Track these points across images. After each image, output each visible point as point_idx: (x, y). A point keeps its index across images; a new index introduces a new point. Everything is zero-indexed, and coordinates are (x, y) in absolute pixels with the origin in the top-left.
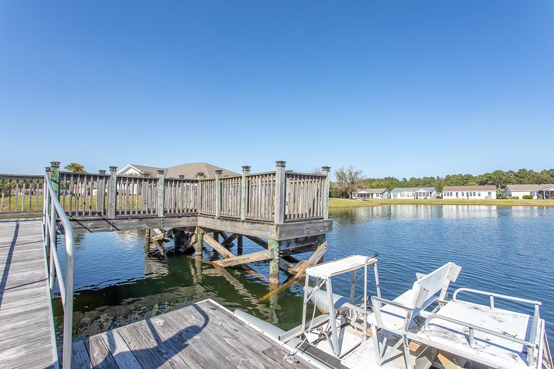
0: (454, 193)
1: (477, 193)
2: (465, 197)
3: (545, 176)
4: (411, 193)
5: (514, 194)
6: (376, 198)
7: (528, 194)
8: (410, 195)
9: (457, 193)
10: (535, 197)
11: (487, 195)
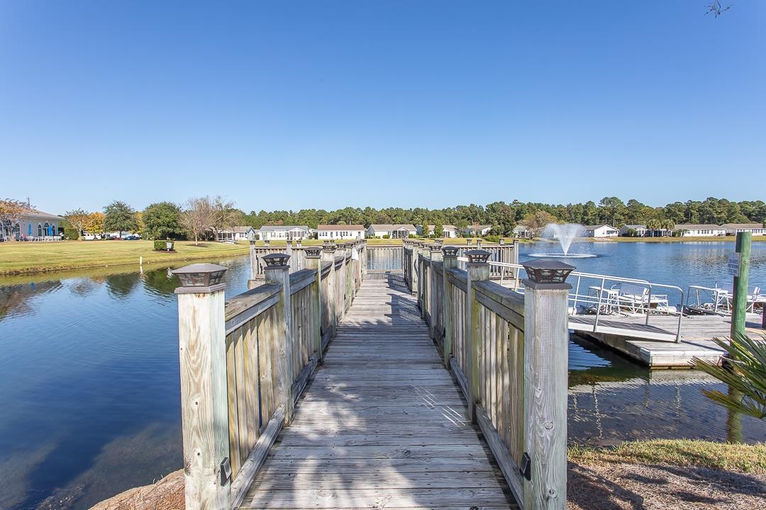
0: (329, 233)
1: (349, 234)
2: (339, 237)
3: (384, 215)
4: (283, 233)
5: (377, 234)
6: (240, 239)
7: (386, 233)
8: (282, 235)
9: (332, 233)
10: (391, 237)
11: (357, 234)
